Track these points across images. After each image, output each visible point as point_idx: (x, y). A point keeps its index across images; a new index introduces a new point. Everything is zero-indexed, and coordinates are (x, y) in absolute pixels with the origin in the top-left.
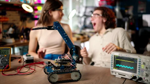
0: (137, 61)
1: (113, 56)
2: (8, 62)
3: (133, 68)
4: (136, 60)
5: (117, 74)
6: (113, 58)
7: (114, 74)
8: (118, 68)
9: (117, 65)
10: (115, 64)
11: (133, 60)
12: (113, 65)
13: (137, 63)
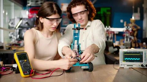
0: (142, 54)
1: (122, 52)
2: (30, 67)
3: (139, 59)
4: (142, 52)
5: (126, 66)
6: (122, 54)
7: (122, 66)
8: (127, 61)
9: (125, 59)
10: (124, 58)
11: (139, 53)
12: (122, 60)
13: (143, 55)
